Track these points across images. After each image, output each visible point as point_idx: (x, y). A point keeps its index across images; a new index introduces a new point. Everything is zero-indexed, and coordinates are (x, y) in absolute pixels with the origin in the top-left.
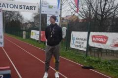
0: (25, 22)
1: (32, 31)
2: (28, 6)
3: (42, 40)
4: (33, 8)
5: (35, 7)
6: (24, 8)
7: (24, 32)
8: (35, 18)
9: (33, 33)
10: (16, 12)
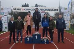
2: (54, 9)
4: (57, 10)
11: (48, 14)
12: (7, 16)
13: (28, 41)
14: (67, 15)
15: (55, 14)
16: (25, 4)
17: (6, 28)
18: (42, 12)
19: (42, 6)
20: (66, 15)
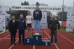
2: (57, 8)
3: (63, 26)
4: (60, 9)
5: (61, 9)
10: (49, 11)
12: (5, 14)
13: (28, 42)
14: (71, 15)
15: (58, 13)
16: (25, 2)
17: (4, 28)
19: (43, 5)
20: (69, 15)
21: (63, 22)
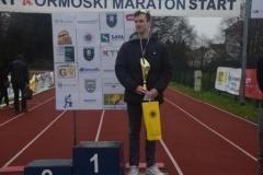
0: (198, 47)
1: (220, 69)
3: (247, 95)
4: (228, 5)
6: (202, 8)
7: (198, 74)
8: (227, 32)
9: (222, 74)
10: (177, 18)
11: (183, 26)
15: (226, 27)
18: (129, 17)
21: (249, 72)
